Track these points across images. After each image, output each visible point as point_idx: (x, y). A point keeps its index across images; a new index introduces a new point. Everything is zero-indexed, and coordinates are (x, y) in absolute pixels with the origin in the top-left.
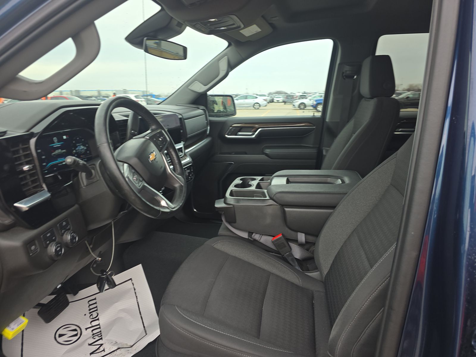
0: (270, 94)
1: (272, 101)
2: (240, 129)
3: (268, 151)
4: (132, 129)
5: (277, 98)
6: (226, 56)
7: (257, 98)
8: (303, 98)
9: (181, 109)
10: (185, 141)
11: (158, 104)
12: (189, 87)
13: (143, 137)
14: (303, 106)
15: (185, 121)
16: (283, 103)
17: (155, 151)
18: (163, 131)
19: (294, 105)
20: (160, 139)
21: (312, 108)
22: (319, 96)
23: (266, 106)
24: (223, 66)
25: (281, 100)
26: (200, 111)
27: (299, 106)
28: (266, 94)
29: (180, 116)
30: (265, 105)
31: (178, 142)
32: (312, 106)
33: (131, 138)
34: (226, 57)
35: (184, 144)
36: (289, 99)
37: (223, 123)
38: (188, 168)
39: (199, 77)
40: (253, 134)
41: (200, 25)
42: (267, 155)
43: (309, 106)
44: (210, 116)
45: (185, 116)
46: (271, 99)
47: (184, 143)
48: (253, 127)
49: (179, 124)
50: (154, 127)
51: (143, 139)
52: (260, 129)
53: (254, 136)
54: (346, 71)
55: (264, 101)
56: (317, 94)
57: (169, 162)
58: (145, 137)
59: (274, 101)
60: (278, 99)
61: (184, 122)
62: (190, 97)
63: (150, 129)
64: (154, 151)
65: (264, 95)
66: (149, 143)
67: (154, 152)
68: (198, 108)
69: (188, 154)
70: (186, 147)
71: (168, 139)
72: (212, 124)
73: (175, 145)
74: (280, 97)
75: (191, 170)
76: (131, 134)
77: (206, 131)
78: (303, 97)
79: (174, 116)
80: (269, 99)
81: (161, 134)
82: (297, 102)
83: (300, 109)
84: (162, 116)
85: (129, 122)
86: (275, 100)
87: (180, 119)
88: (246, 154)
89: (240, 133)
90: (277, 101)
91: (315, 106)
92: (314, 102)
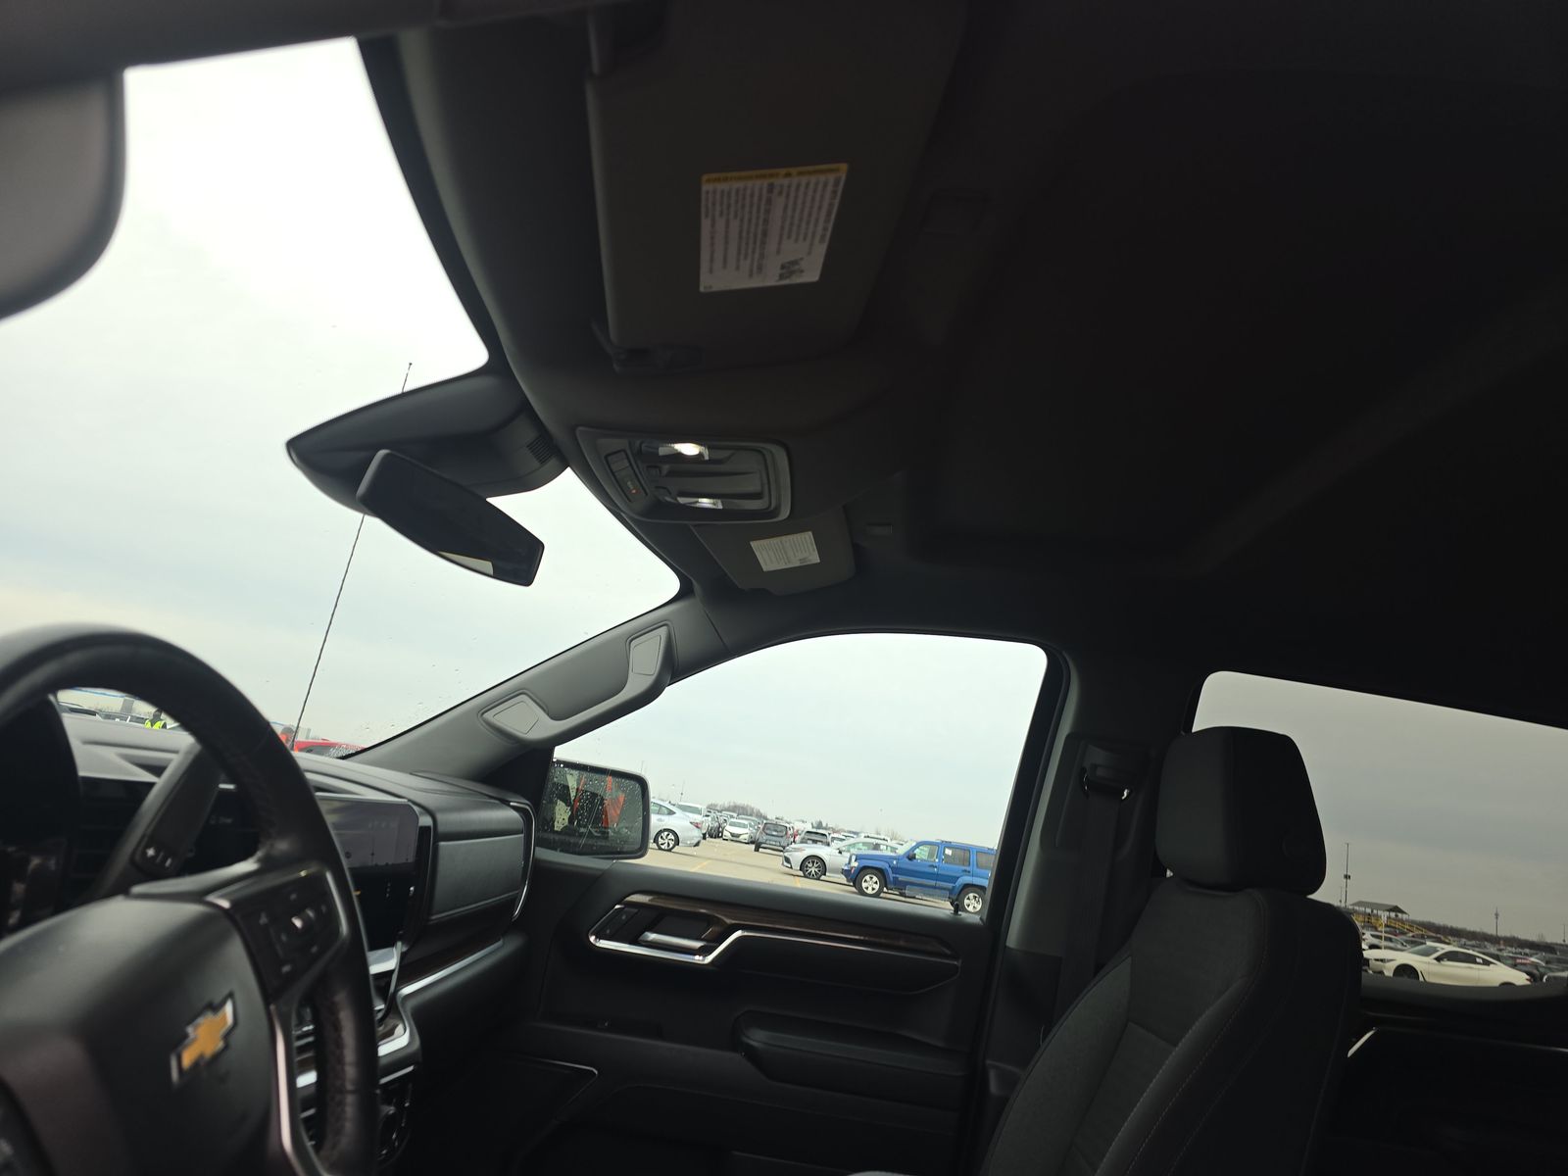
0: (711, 808)
1: (715, 833)
2: (654, 920)
3: (757, 1038)
4: (151, 840)
5: (733, 824)
6: (665, 628)
7: (671, 813)
8: (815, 842)
9: (434, 792)
10: (412, 942)
11: (343, 758)
12: (489, 716)
13: (198, 896)
14: (814, 867)
15: (442, 843)
16: (753, 846)
17: (238, 996)
18: (329, 877)
19: (787, 860)
20: (298, 923)
21: (843, 879)
22: (864, 844)
23: (697, 844)
24: (646, 659)
25: (745, 833)
26: (507, 815)
27: (802, 867)
28: (703, 807)
29: (425, 821)
30: (693, 842)
31: (382, 942)
32: (846, 873)
33: (122, 889)
34: (663, 631)
35: (403, 956)
36: (770, 837)
37: (592, 882)
38: (394, 1091)
39: (535, 685)
40: (704, 951)
41: (630, 462)
42: (751, 1054)
43: (835, 871)
44: (541, 843)
45: (449, 820)
46: (716, 824)
47: (405, 949)
48: (709, 920)
49: (408, 855)
50: (282, 846)
51: (192, 910)
52: (738, 933)
53: (709, 959)
54: (1095, 767)
55: (692, 827)
56: (862, 838)
57: (302, 1049)
58: (211, 898)
59: (725, 833)
60: (736, 830)
61: (436, 849)
62: (481, 750)
63: (259, 854)
64: (231, 995)
65: (697, 811)
66: (221, 939)
67: (229, 1008)
68: (506, 803)
69: (407, 1010)
70: (409, 970)
71: (344, 927)
72: (541, 876)
73: (371, 956)
74: (744, 826)
75: (399, 1106)
76: (132, 861)
77: (513, 902)
78: (817, 836)
79: (399, 812)
80: (708, 823)
81: (314, 892)
82: (800, 852)
83: (805, 876)
84: (337, 804)
85: (153, 799)
86: (729, 830)
87: (425, 830)
88: (658, 1033)
89: (652, 936)
90: (733, 835)
91: (855, 877)
92: (853, 860)
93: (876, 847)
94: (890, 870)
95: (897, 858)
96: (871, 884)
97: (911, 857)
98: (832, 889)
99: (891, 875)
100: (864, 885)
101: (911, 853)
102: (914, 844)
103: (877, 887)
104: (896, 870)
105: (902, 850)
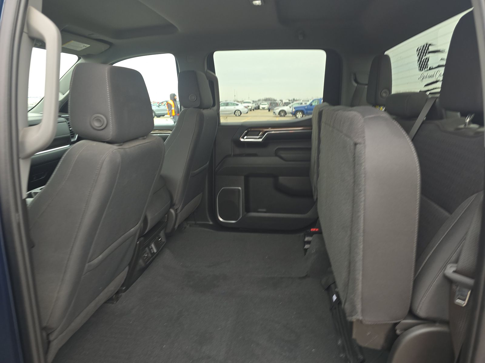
1: (258, 108)
7: (237, 105)
8: (286, 105)
14: (283, 113)
16: (268, 110)
19: (274, 113)
21: (291, 115)
25: (266, 106)
27: (279, 113)
28: (251, 101)
30: (246, 112)
32: (292, 113)
36: (273, 104)
43: (289, 113)
46: (257, 106)
55: (245, 108)
60: (263, 106)
74: (266, 104)
80: (254, 105)
82: (278, 110)
83: (280, 116)
86: (261, 107)
90: (263, 108)
91: (294, 114)
92: (293, 109)
93: (301, 104)
94: (305, 110)
95: (307, 106)
96: (299, 115)
97: (311, 105)
98: (288, 119)
99: (305, 112)
100: (297, 116)
101: (311, 104)
102: (312, 101)
103: (301, 116)
104: (307, 110)
105: (308, 103)
